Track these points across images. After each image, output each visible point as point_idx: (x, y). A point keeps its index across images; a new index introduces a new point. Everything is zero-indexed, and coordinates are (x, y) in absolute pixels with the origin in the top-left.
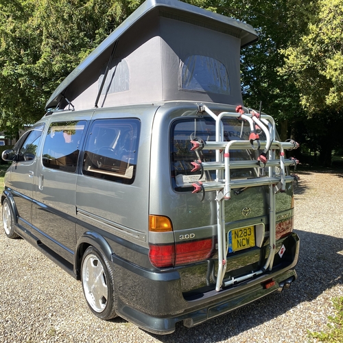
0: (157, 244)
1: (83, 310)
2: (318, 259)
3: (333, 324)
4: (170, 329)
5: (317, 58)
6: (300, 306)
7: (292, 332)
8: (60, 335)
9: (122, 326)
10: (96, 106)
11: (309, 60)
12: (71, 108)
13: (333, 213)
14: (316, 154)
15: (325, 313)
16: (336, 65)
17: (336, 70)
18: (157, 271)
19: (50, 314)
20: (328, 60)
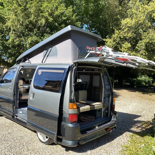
0: (72, 114)
1: (37, 142)
2: (122, 122)
3: (129, 143)
4: (75, 145)
5: (118, 43)
6: (118, 138)
7: (116, 146)
8: (31, 150)
9: (54, 146)
10: (42, 62)
11: (115, 44)
12: (29, 62)
13: (126, 105)
14: (116, 81)
15: (127, 139)
16: (126, 46)
17: (126, 49)
18: (71, 124)
19: (25, 144)
20: (123, 45)
